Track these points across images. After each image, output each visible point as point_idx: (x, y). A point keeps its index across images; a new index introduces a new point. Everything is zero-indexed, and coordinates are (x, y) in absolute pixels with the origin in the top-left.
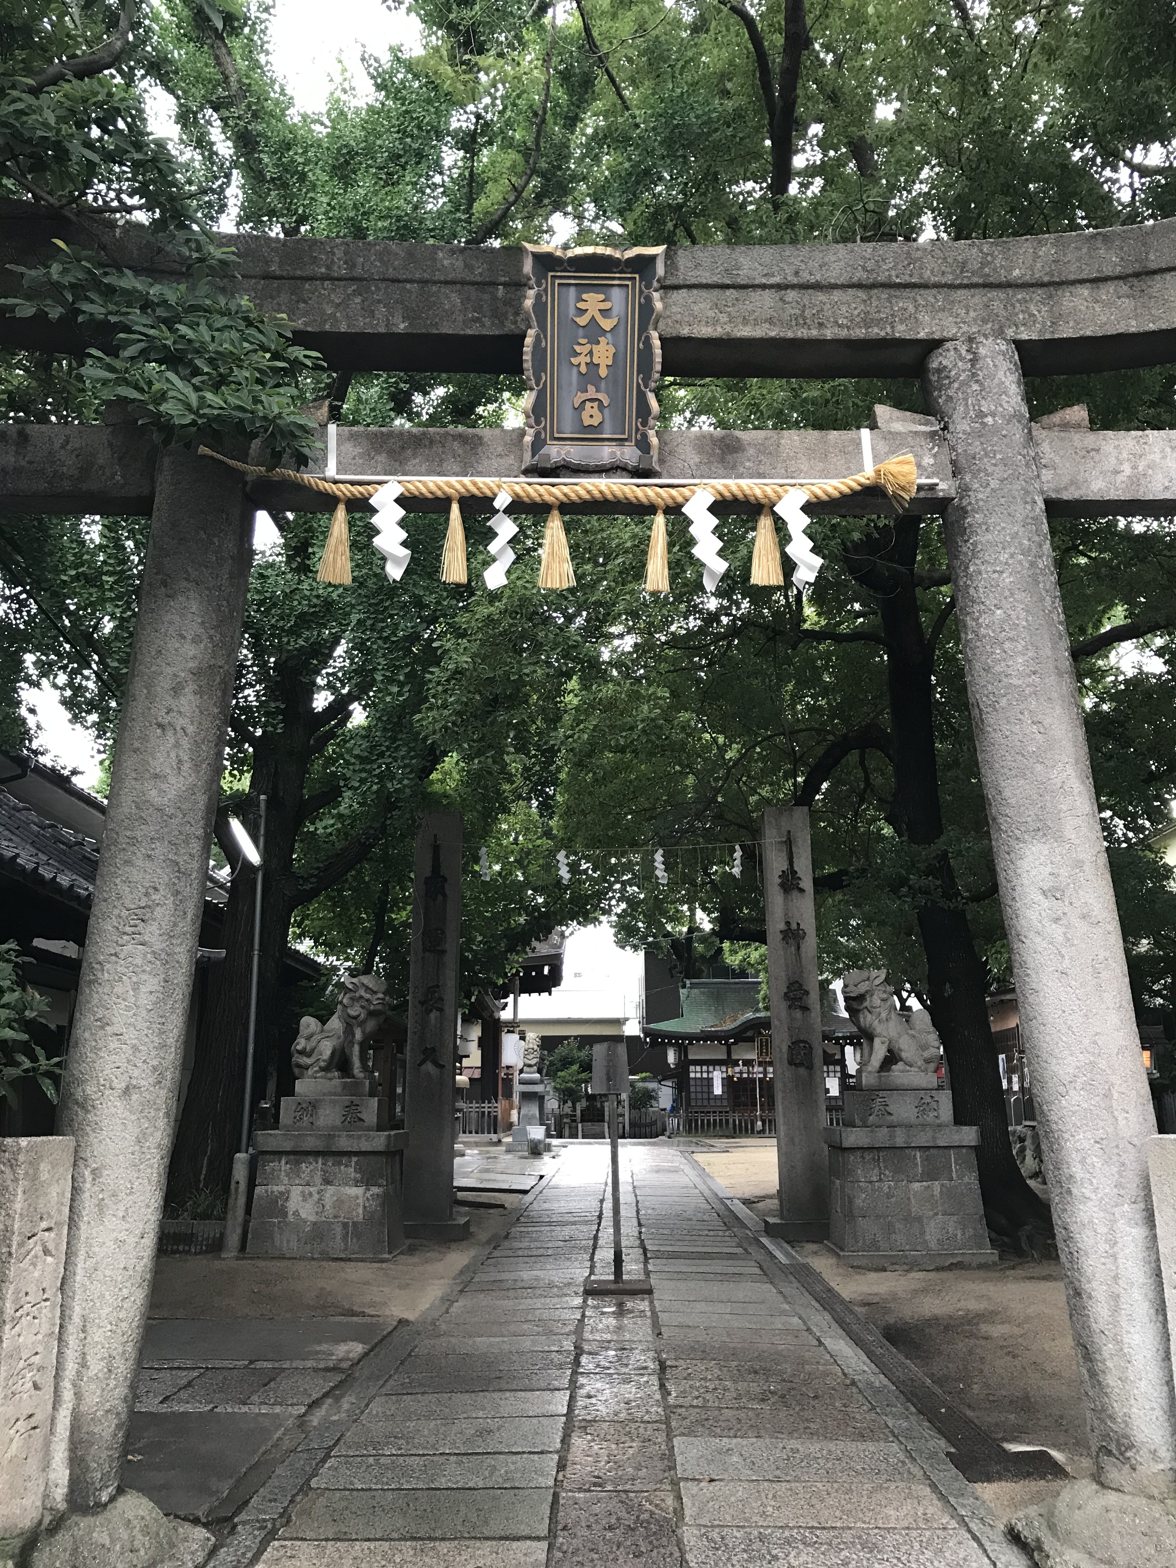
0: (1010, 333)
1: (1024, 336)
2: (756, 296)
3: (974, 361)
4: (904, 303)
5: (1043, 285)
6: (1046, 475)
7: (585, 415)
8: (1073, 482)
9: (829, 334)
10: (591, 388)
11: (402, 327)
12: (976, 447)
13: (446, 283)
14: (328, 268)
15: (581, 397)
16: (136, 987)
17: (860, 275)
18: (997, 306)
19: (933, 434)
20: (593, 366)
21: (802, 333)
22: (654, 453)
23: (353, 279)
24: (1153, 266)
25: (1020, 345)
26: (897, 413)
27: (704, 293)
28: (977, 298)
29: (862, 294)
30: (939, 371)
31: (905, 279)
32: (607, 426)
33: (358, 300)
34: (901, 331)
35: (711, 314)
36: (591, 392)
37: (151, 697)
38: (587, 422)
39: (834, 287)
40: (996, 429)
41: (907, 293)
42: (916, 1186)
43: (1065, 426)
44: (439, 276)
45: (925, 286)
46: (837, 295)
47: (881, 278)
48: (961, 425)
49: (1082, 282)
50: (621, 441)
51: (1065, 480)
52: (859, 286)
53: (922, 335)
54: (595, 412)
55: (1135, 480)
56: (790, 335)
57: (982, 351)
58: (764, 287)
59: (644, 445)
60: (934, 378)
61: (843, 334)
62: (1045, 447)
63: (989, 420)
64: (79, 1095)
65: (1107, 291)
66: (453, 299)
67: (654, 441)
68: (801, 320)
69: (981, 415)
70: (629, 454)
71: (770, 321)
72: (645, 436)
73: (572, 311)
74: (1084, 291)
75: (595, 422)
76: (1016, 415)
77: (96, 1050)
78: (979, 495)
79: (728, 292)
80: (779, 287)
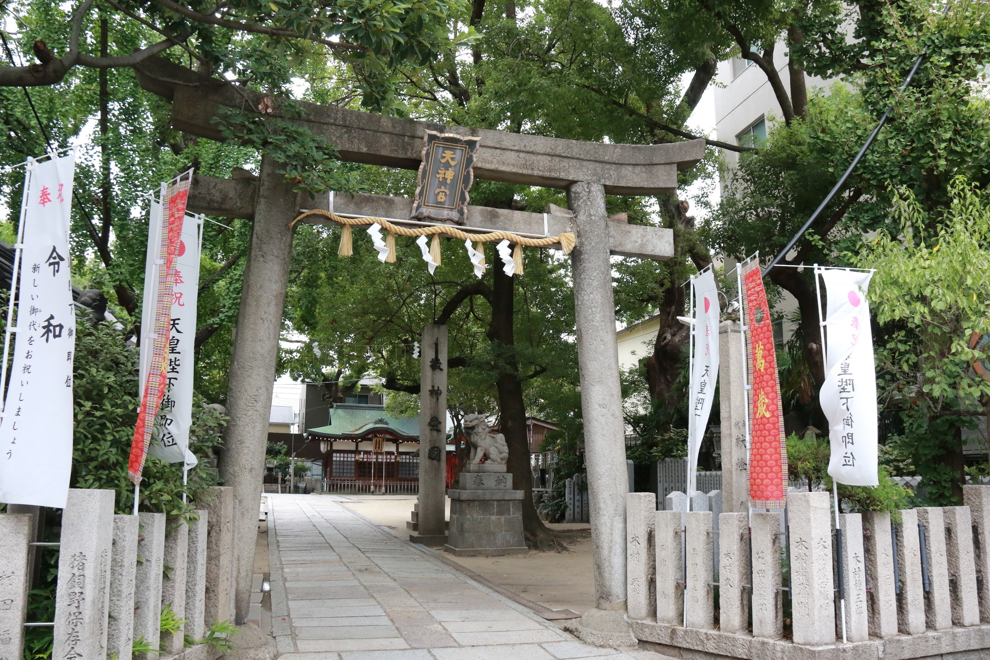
0: (603, 181)
1: (608, 183)
2: (508, 153)
3: (589, 192)
4: (565, 163)
5: (615, 164)
6: (611, 240)
7: (439, 197)
8: (620, 244)
9: (536, 173)
10: (443, 187)
11: (365, 150)
12: (588, 228)
13: (384, 133)
14: (335, 120)
15: (438, 190)
16: (254, 428)
17: (549, 150)
18: (599, 170)
19: (571, 218)
20: (445, 179)
21: (525, 172)
22: (465, 216)
23: (345, 126)
24: (655, 162)
25: (605, 186)
26: (558, 208)
27: (488, 150)
28: (591, 166)
29: (549, 158)
30: (575, 193)
31: (566, 154)
32: (447, 203)
33: (346, 136)
34: (563, 175)
35: (490, 159)
36: (443, 189)
37: (258, 306)
38: (439, 200)
39: (539, 154)
40: (595, 222)
41: (566, 160)
42: (493, 518)
43: (619, 221)
44: (381, 129)
45: (573, 158)
46: (540, 157)
47: (557, 153)
48: (582, 217)
49: (629, 164)
50: (452, 209)
51: (618, 243)
52: (548, 155)
53: (570, 178)
54: (443, 197)
55: (642, 245)
56: (520, 171)
57: (592, 189)
58: (512, 150)
59: (461, 212)
60: (573, 195)
61: (541, 173)
62: (611, 229)
63: (593, 218)
64: (231, 470)
65: (638, 169)
66: (386, 139)
67: (466, 211)
68: (525, 166)
69: (590, 215)
70: (455, 215)
71: (513, 165)
72: (462, 209)
73: (440, 156)
74: (630, 168)
75: (442, 200)
76: (603, 217)
77: (238, 453)
78: (587, 248)
79: (498, 151)
80: (517, 151)
